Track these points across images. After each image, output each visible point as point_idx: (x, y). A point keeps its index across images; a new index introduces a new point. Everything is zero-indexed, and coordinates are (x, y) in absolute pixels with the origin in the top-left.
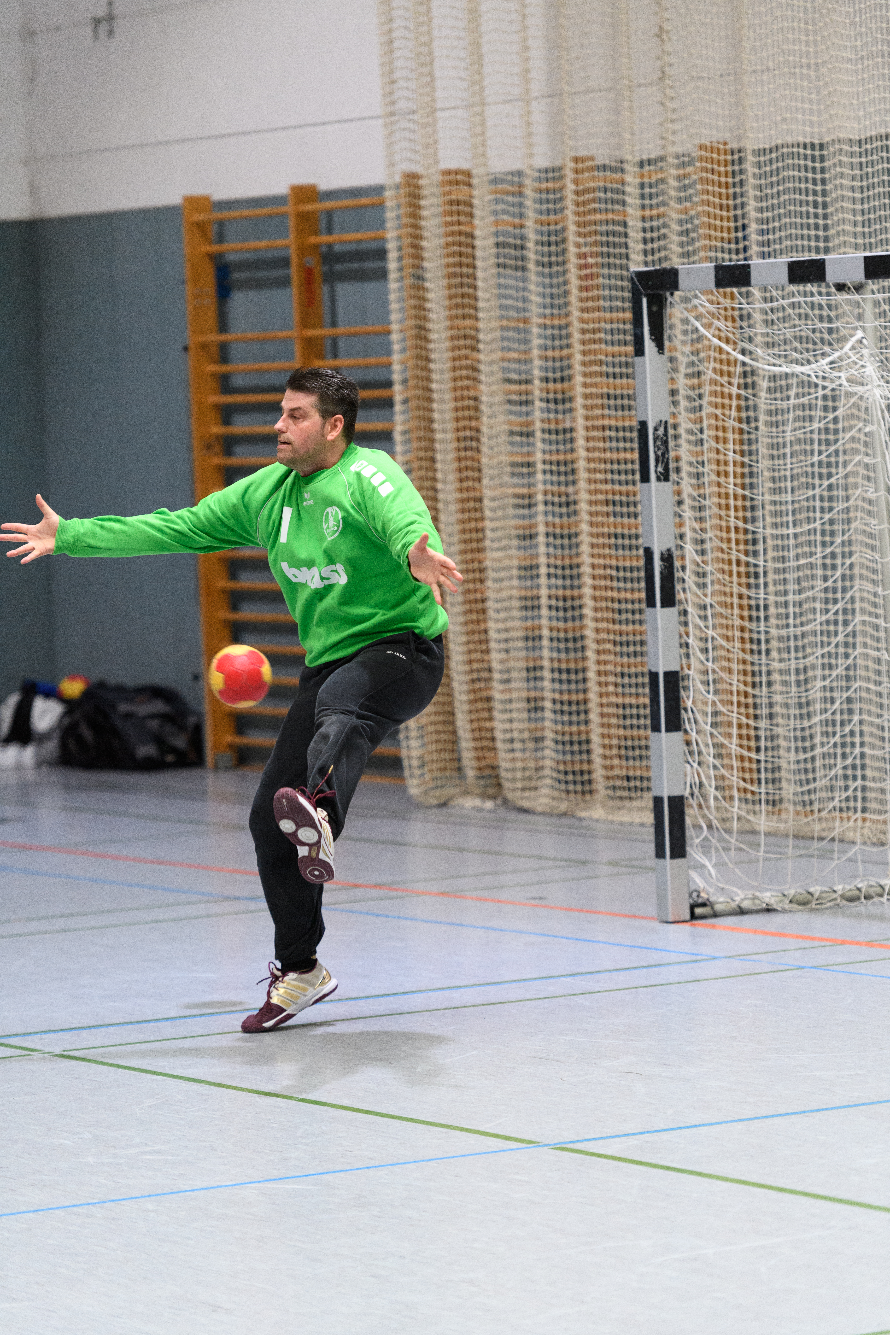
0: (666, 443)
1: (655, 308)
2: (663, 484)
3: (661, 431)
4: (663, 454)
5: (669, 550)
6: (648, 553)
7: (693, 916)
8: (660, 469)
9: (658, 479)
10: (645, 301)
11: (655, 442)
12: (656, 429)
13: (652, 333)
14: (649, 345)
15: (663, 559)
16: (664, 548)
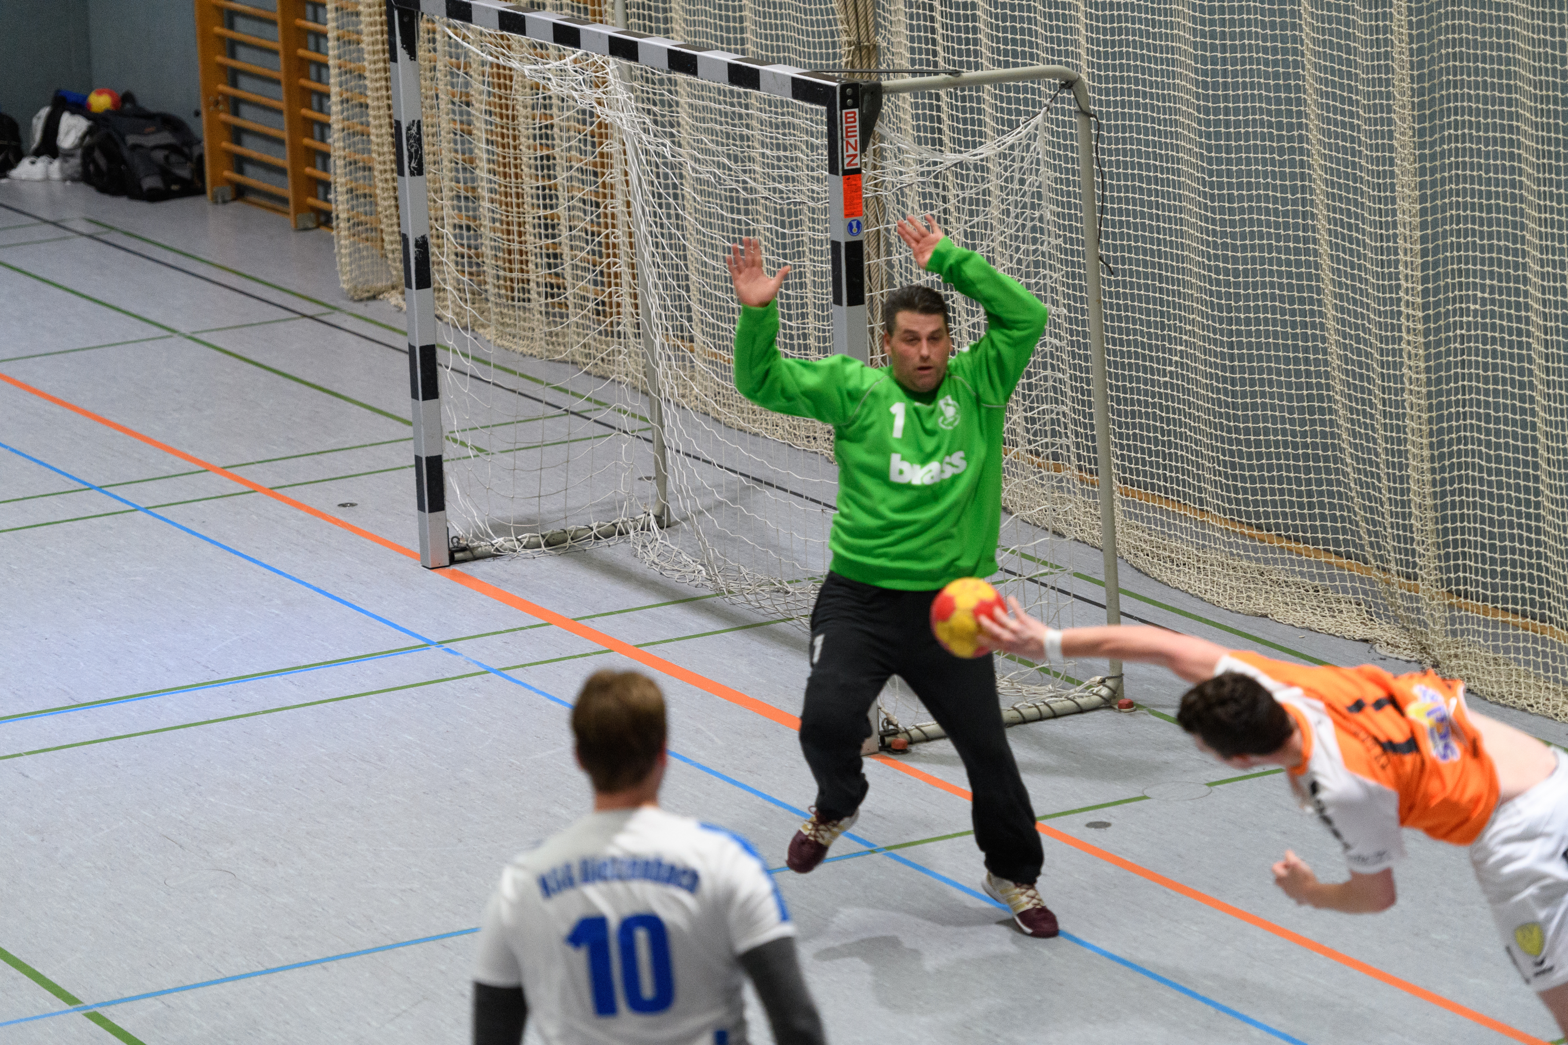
0: (419, 141)
1: (406, 20)
2: (417, 178)
3: (414, 130)
4: (416, 151)
5: (423, 237)
6: (405, 239)
7: (453, 561)
8: (413, 165)
9: (412, 174)
10: (396, 13)
11: (408, 140)
12: (409, 129)
13: (403, 42)
14: (401, 53)
15: (417, 245)
16: (419, 236)
